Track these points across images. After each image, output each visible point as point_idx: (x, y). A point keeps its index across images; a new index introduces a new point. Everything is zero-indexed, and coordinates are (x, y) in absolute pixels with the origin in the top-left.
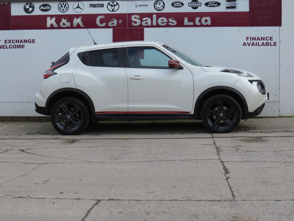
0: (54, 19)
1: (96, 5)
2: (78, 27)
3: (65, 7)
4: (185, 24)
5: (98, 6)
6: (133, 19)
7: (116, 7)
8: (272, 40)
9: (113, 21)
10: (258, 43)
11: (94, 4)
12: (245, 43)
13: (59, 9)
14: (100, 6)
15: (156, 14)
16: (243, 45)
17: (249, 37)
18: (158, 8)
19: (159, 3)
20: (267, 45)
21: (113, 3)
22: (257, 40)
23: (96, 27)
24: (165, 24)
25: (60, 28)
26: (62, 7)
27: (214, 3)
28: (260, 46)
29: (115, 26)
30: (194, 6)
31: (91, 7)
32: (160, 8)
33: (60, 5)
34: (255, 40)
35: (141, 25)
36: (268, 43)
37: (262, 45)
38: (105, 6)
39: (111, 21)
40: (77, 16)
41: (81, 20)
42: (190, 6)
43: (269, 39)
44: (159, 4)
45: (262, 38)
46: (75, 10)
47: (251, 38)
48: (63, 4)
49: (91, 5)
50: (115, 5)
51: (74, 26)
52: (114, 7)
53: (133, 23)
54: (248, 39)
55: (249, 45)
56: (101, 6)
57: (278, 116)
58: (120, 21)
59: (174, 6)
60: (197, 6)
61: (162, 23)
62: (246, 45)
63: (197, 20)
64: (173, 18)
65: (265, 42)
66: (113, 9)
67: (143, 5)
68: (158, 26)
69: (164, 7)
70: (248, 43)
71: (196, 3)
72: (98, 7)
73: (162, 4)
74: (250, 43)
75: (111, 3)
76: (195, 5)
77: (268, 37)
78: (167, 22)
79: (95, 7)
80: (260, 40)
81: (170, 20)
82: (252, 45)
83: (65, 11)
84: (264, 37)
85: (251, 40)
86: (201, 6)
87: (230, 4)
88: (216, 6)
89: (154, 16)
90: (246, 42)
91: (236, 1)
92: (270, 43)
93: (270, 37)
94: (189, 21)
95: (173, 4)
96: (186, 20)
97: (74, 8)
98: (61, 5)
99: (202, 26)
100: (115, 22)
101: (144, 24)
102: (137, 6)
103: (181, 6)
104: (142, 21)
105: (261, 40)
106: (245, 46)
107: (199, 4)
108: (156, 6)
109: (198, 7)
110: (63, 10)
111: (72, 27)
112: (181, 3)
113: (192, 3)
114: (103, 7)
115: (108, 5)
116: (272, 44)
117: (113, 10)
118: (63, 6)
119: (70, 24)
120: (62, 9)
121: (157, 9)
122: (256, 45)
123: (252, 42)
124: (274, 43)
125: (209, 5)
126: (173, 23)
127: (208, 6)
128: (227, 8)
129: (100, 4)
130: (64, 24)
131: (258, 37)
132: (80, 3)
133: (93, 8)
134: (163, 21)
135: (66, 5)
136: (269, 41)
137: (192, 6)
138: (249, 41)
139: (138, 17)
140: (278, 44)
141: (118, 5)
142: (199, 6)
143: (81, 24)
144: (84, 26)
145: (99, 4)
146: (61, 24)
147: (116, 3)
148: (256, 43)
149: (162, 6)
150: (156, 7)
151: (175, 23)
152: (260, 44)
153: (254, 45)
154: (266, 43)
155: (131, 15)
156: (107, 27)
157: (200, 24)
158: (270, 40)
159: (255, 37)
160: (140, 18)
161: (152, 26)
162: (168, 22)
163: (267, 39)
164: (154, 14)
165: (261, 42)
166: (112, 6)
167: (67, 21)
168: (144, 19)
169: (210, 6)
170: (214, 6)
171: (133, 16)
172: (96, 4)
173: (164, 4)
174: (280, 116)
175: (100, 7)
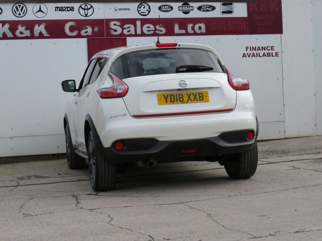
0: (7, 26)
1: (64, 9)
2: (41, 36)
3: (21, 10)
4: (176, 32)
5: (66, 9)
6: (112, 26)
7: (90, 11)
8: (274, 50)
9: (87, 28)
10: (259, 53)
11: (61, 7)
12: (244, 54)
13: (14, 13)
14: (69, 9)
15: (141, 20)
16: (243, 57)
17: (248, 47)
18: (142, 12)
19: (143, 6)
20: (269, 55)
21: (86, 5)
22: (258, 50)
23: (65, 36)
24: (152, 32)
25: (15, 38)
26: (18, 10)
27: (208, 7)
28: (261, 56)
29: (89, 35)
30: (185, 10)
31: (58, 11)
32: (145, 13)
33: (14, 8)
34: (255, 50)
35: (122, 34)
36: (270, 53)
37: (263, 56)
38: (76, 9)
39: (84, 28)
40: (39, 22)
41: (45, 28)
42: (180, 10)
43: (270, 48)
44: (144, 8)
45: (262, 47)
46: (36, 14)
47: (250, 47)
48: (20, 6)
49: (57, 8)
50: (88, 8)
51: (35, 36)
52: (87, 11)
53: (112, 31)
54: (248, 49)
55: (249, 56)
56: (71, 10)
57: (284, 138)
58: (96, 29)
59: (161, 10)
60: (189, 10)
61: (148, 31)
62: (246, 57)
63: (190, 26)
64: (161, 25)
65: (266, 52)
66: (86, 13)
67: (124, 9)
68: (143, 35)
69: (149, 12)
70: (247, 54)
71: (188, 7)
72: (66, 11)
73: (147, 8)
74: (250, 54)
75: (83, 6)
76: (185, 8)
77: (269, 47)
78: (154, 29)
79: (63, 11)
80: (260, 50)
81: (157, 27)
82: (252, 56)
83: (22, 16)
84: (265, 47)
85: (251, 50)
86: (193, 10)
87: (226, 8)
88: (210, 11)
89: (138, 23)
90: (246, 53)
91: (232, 5)
92: (272, 53)
93: (272, 47)
94: (180, 29)
95: (160, 8)
96: (176, 27)
97: (34, 13)
98: (16, 7)
99: (195, 34)
100: (89, 30)
101: (125, 32)
102: (116, 10)
103: (170, 11)
104: (123, 29)
105: (262, 50)
106: (244, 57)
107: (191, 7)
108: (140, 10)
109: (190, 12)
110: (20, 14)
111: (32, 37)
112: (170, 7)
113: (183, 7)
114: (73, 11)
115: (80, 8)
116: (274, 54)
117: (86, 15)
118: (20, 9)
119: (30, 33)
120: (18, 13)
121: (142, 14)
122: (257, 56)
123: (252, 52)
124: (276, 53)
125: (203, 9)
126: (161, 31)
127: (201, 10)
128: (223, 12)
129: (69, 7)
130: (21, 33)
131: (259, 47)
132: (42, 5)
133: (60, 11)
134: (149, 29)
135: (23, 7)
136: (270, 51)
137: (183, 10)
138: (249, 52)
139: (118, 23)
140: (280, 54)
141: (92, 8)
142: (191, 10)
143: (45, 33)
144: (49, 36)
145: (67, 7)
146: (17, 33)
147: (89, 6)
148: (257, 54)
149: (147, 11)
150: (140, 12)
151: (164, 30)
152: (261, 55)
153: (255, 57)
154: (268, 53)
155: (109, 21)
156: (79, 36)
157: (192, 32)
158: (272, 50)
159: (255, 47)
160: (120, 25)
161: (136, 35)
162: (156, 30)
163: (268, 48)
164: (137, 19)
165: (261, 53)
166: (84, 9)
167: (26, 29)
168: (126, 26)
169: (204, 11)
170: (208, 11)
171: (112, 23)
172: (64, 7)
173: (150, 8)
174: (286, 138)
175: (69, 11)
